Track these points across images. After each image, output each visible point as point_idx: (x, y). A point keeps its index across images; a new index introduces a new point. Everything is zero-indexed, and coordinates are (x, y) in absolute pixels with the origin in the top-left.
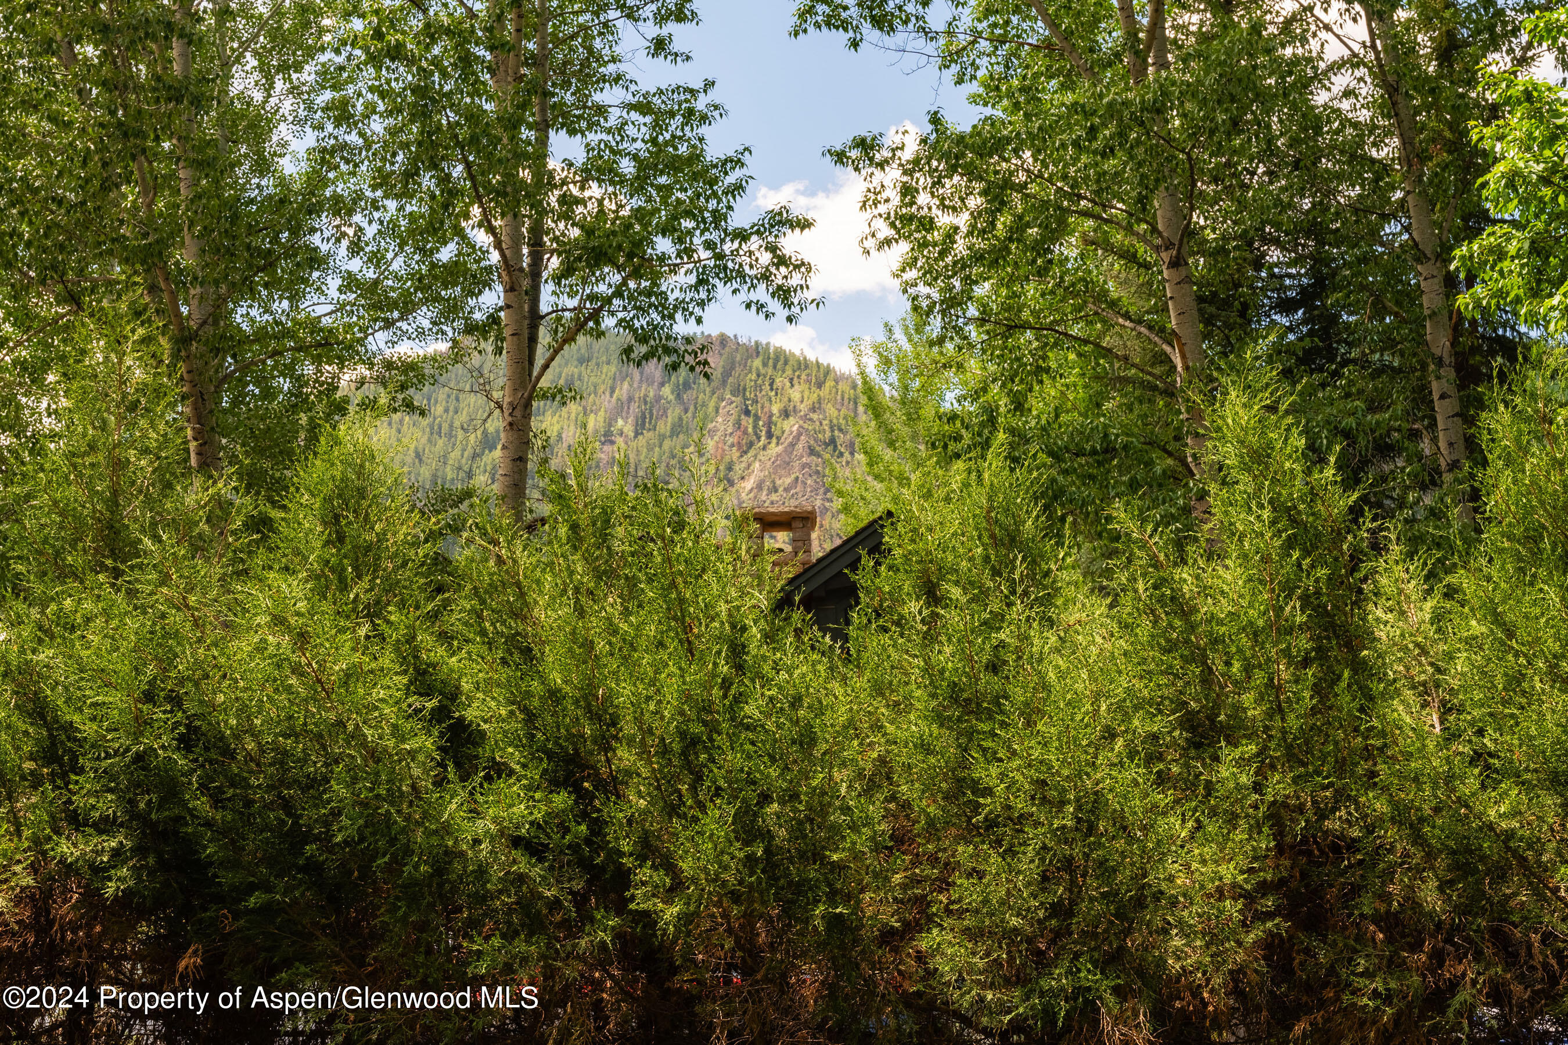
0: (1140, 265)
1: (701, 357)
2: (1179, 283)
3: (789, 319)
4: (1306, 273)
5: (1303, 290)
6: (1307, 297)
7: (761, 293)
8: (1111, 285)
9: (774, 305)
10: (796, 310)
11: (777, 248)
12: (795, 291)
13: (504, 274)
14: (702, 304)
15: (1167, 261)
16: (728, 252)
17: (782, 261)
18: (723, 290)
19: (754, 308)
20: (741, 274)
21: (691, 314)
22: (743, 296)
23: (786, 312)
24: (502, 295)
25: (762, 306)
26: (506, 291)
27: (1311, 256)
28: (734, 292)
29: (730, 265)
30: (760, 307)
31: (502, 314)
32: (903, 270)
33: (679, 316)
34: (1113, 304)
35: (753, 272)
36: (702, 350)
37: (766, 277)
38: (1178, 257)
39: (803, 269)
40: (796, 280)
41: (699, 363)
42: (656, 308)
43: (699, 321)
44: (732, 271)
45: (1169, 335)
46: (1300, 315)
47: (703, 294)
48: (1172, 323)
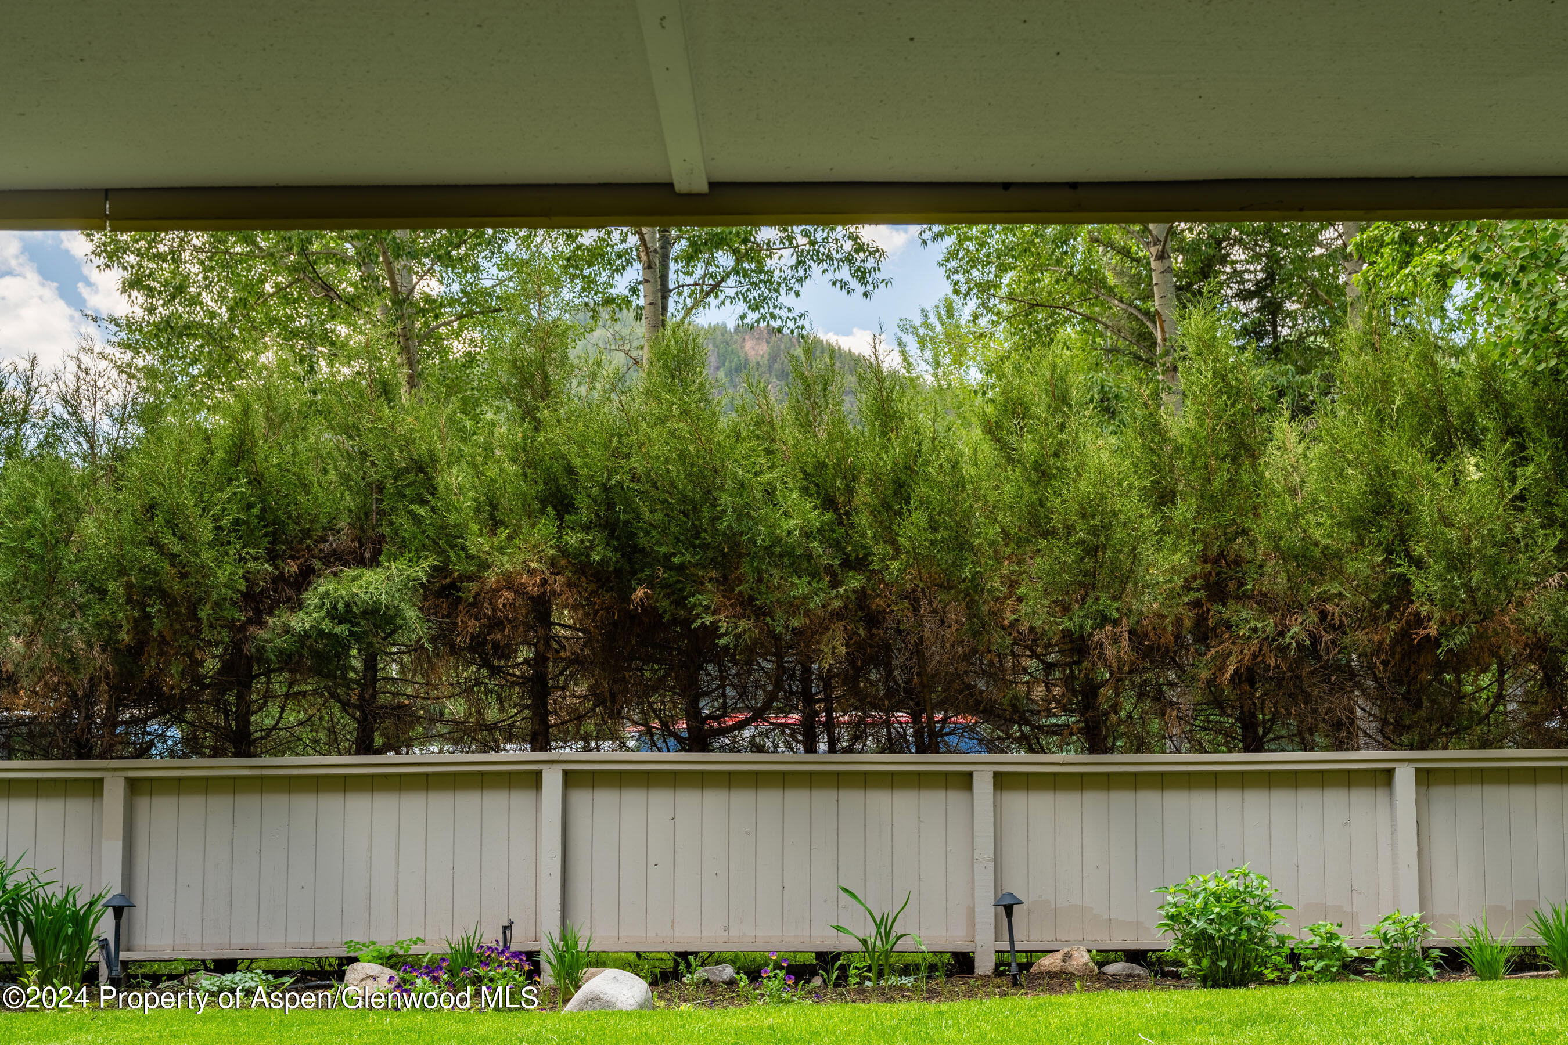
0: (1133, 260)
1: (800, 323)
2: (1162, 272)
3: (866, 294)
4: (1261, 270)
5: (1258, 283)
6: (1259, 290)
7: (845, 273)
8: (1108, 273)
9: (854, 284)
10: (870, 287)
11: (857, 237)
12: (870, 272)
13: (642, 254)
14: (800, 281)
15: (1154, 254)
16: (819, 240)
17: (860, 248)
18: (816, 269)
19: (838, 285)
20: (830, 258)
21: (791, 289)
22: (830, 276)
23: (863, 289)
24: (641, 272)
25: (845, 284)
26: (644, 269)
27: (1266, 255)
28: (824, 272)
29: (822, 249)
30: (844, 284)
31: (641, 287)
32: (947, 261)
33: (783, 291)
34: (1110, 290)
35: (838, 256)
36: (800, 317)
37: (849, 260)
38: (1163, 251)
39: (877, 255)
40: (870, 264)
41: (798, 327)
42: (765, 283)
43: (797, 294)
44: (823, 254)
45: (1152, 316)
46: (1254, 303)
47: (801, 273)
48: (1156, 305)
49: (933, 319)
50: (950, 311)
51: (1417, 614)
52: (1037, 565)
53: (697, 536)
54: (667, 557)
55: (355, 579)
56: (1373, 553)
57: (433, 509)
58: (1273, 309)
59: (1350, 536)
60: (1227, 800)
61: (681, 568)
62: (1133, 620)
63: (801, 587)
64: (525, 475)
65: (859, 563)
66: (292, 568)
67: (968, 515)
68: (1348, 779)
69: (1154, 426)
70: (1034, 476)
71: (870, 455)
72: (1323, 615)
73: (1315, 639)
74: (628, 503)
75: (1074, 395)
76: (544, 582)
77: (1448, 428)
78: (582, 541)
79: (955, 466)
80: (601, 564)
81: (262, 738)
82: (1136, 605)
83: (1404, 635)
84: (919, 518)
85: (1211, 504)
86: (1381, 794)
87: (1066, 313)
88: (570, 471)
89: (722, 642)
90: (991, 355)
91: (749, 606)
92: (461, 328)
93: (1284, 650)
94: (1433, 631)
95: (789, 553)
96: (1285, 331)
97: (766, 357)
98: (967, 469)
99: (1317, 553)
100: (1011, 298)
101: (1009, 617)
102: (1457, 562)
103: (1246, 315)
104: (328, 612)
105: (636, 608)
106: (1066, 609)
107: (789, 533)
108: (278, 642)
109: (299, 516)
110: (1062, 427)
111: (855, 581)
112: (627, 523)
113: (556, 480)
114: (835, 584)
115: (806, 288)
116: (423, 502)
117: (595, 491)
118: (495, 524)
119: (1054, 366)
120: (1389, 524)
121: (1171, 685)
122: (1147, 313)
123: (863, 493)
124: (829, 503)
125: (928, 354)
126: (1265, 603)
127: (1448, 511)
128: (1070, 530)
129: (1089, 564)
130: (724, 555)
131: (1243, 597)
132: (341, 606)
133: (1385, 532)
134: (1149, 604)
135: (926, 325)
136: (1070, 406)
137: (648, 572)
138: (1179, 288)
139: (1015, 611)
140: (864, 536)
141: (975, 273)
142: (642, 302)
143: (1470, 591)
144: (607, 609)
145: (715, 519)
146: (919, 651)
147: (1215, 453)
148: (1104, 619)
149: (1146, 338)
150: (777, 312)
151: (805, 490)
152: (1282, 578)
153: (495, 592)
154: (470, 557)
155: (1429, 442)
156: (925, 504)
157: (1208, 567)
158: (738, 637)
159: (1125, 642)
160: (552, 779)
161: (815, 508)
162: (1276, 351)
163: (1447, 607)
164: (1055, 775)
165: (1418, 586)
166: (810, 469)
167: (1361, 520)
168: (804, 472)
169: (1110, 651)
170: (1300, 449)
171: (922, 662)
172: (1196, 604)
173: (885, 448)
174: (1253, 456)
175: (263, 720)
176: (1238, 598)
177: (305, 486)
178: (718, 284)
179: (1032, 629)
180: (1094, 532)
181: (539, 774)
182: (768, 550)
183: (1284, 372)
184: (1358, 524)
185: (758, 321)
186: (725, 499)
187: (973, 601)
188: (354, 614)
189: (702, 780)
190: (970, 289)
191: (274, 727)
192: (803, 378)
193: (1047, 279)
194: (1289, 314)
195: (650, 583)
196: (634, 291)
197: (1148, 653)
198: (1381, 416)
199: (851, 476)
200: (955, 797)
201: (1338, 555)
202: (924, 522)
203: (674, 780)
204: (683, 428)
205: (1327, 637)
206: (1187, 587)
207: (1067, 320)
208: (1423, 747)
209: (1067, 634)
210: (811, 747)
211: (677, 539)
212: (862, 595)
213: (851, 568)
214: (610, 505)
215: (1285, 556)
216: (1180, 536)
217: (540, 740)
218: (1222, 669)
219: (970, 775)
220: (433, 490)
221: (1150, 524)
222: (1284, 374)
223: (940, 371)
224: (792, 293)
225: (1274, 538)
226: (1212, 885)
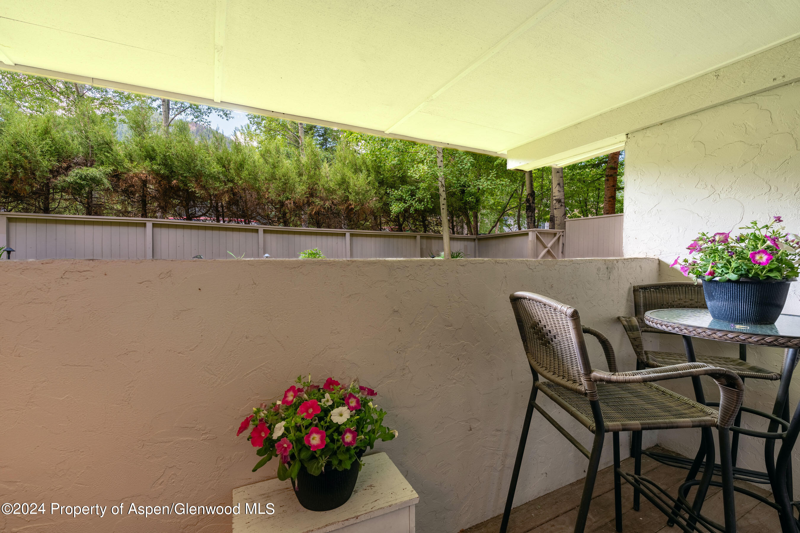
1: (209, 124)
5: (322, 134)
6: (323, 135)
7: (221, 113)
8: (289, 126)
9: (224, 116)
10: (228, 118)
14: (209, 113)
22: (217, 113)
30: (221, 116)
31: (161, 106)
33: (204, 115)
34: (289, 129)
36: (209, 122)
43: (208, 116)
45: (299, 137)
46: (322, 138)
47: (209, 111)
48: (299, 135)
49: (244, 128)
50: (249, 127)
51: (350, 203)
52: (272, 186)
53: (190, 170)
54: (181, 174)
55: (87, 170)
56: (342, 191)
57: (112, 155)
58: (326, 140)
59: (338, 187)
60: (314, 238)
61: (186, 177)
62: (294, 199)
63: (218, 184)
64: (140, 150)
65: (232, 181)
66: (65, 165)
67: (257, 173)
68: (337, 235)
69: (298, 160)
70: (272, 167)
71: (234, 157)
72: (333, 202)
73: (331, 207)
74: (171, 161)
75: (281, 151)
76: (146, 177)
77: (357, 168)
78: (158, 168)
79: (254, 162)
80: (163, 174)
81: (53, 210)
82: (295, 196)
83: (348, 207)
84: (246, 172)
85: (310, 177)
86: (344, 237)
87: (278, 133)
88: (154, 150)
89: (197, 195)
90: (259, 140)
91: (203, 187)
92: (100, 107)
93: (324, 208)
94: (353, 207)
95: (214, 177)
96: (328, 145)
97: (195, 131)
98: (257, 164)
99: (331, 189)
100: (265, 127)
101: (267, 196)
102: (357, 194)
103: (320, 140)
104: (79, 177)
105: (173, 185)
106: (279, 196)
107: (214, 172)
108: (62, 184)
109: (67, 151)
110: (278, 157)
111: (231, 185)
112: (170, 165)
113: (149, 152)
114: (226, 185)
115: (210, 115)
116: (109, 153)
117: (162, 156)
118: (132, 161)
119: (277, 144)
120: (345, 185)
121: (302, 214)
122: (297, 136)
123: (232, 165)
124: (224, 166)
125: (243, 137)
126: (321, 199)
127: (356, 184)
128: (280, 179)
129: (284, 186)
130: (197, 175)
131: (317, 197)
132: (83, 176)
133: (344, 187)
134: (297, 196)
135: (242, 130)
136: (280, 153)
137: (176, 177)
138: (305, 132)
139: (268, 195)
140: (233, 175)
141: (255, 119)
142: (162, 110)
143: (360, 200)
144: (165, 185)
145: (195, 167)
146: (246, 202)
147: (311, 167)
148: (288, 199)
149: (297, 141)
150: (202, 120)
151: (218, 163)
152: (324, 194)
153: (132, 178)
154: (124, 168)
155: (353, 170)
156: (247, 169)
157: (310, 190)
158: (201, 194)
159: (292, 204)
160: (149, 225)
161: (220, 167)
162: (326, 149)
163: (356, 202)
164: (277, 231)
165: (350, 198)
166: (219, 158)
167: (340, 184)
168: (217, 159)
169: (289, 206)
170: (329, 169)
171: (246, 205)
172: (307, 197)
173: (237, 156)
174: (319, 169)
175: (53, 205)
176: (316, 197)
177: (67, 143)
178: (185, 110)
179: (272, 199)
180: (286, 180)
181: (145, 224)
182: (209, 175)
183: (327, 154)
184: (340, 185)
185: (197, 121)
186: (198, 162)
187: (258, 192)
188: (88, 179)
189: (191, 227)
190: (254, 123)
191: (57, 207)
192: (216, 138)
193: (274, 124)
194: (329, 142)
195: (178, 179)
196: (159, 107)
197: (297, 207)
198: (344, 164)
199: (229, 161)
200: (254, 234)
201: (335, 190)
202: (247, 173)
203: (183, 227)
204: (186, 144)
205: (333, 207)
206: (305, 193)
207: (278, 135)
208: (351, 229)
209: (280, 201)
210: (218, 221)
211: (185, 170)
212: (232, 188)
213: (229, 182)
214: (166, 160)
215: (325, 189)
216: (304, 183)
217: (144, 215)
218: (312, 211)
219: (258, 229)
220: (112, 150)
221: (298, 179)
222: (328, 154)
223: (246, 142)
224: (207, 116)
225: (323, 186)
226: (310, 252)
